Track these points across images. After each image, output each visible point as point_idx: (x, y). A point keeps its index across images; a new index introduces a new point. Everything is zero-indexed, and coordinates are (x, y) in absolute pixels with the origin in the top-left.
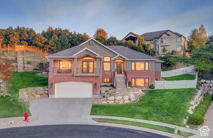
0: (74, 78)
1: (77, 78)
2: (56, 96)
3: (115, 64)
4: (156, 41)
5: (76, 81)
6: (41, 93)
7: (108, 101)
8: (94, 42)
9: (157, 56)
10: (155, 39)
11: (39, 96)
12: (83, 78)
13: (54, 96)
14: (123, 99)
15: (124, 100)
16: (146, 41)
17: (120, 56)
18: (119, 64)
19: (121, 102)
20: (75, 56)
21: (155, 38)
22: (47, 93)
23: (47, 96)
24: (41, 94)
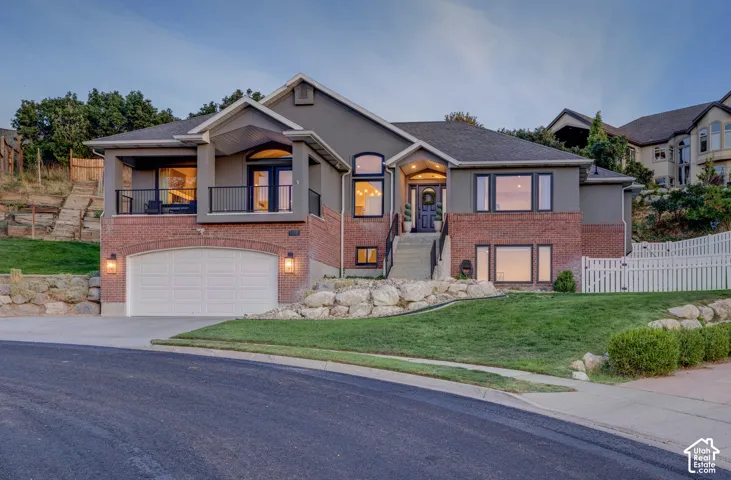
0: (202, 230)
1: (212, 230)
2: (130, 308)
3: (413, 192)
4: (682, 143)
5: (208, 243)
6: (71, 294)
7: (305, 311)
8: (310, 93)
9: (662, 194)
10: (679, 138)
11: (61, 305)
12: (237, 229)
13: (123, 309)
14: (371, 299)
15: (376, 303)
16: (636, 148)
17: (422, 149)
18: (430, 190)
19: (360, 313)
20: (202, 132)
21: (676, 134)
22: (96, 298)
23: (94, 306)
24: (70, 302)
